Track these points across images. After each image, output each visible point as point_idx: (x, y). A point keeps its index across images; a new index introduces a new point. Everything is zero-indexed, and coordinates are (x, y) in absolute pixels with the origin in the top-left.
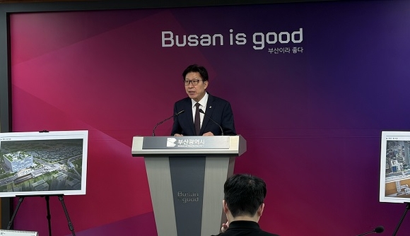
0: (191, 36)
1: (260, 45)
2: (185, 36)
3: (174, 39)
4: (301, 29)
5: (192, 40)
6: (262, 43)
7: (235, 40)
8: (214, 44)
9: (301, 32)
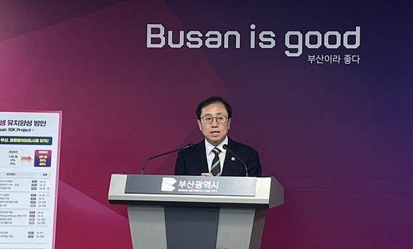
0: (191, 33)
4: (358, 28)
5: (193, 39)
6: (299, 46)
7: (258, 41)
8: (226, 46)
9: (357, 32)
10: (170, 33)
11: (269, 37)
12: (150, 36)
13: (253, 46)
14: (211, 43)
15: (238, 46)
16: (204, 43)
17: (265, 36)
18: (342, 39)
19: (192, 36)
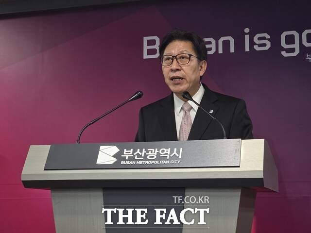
1: (293, 50)
6: (296, 46)
7: (252, 43)
8: (220, 51)
11: (264, 38)
12: (146, 48)
13: (247, 49)
15: (232, 50)
17: (260, 39)
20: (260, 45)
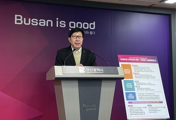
0: (33, 19)
2: (30, 19)
3: (23, 20)
4: (94, 22)
5: (34, 22)
6: (74, 27)
7: (59, 24)
8: (47, 25)
9: (94, 24)
10: (25, 19)
11: (63, 23)
12: (16, 19)
13: (57, 26)
14: (41, 24)
15: (52, 26)
16: (38, 24)
18: (89, 26)
19: (34, 21)
20: (62, 25)
